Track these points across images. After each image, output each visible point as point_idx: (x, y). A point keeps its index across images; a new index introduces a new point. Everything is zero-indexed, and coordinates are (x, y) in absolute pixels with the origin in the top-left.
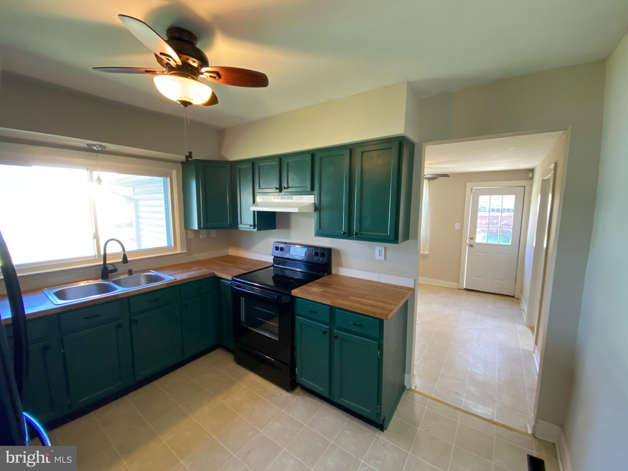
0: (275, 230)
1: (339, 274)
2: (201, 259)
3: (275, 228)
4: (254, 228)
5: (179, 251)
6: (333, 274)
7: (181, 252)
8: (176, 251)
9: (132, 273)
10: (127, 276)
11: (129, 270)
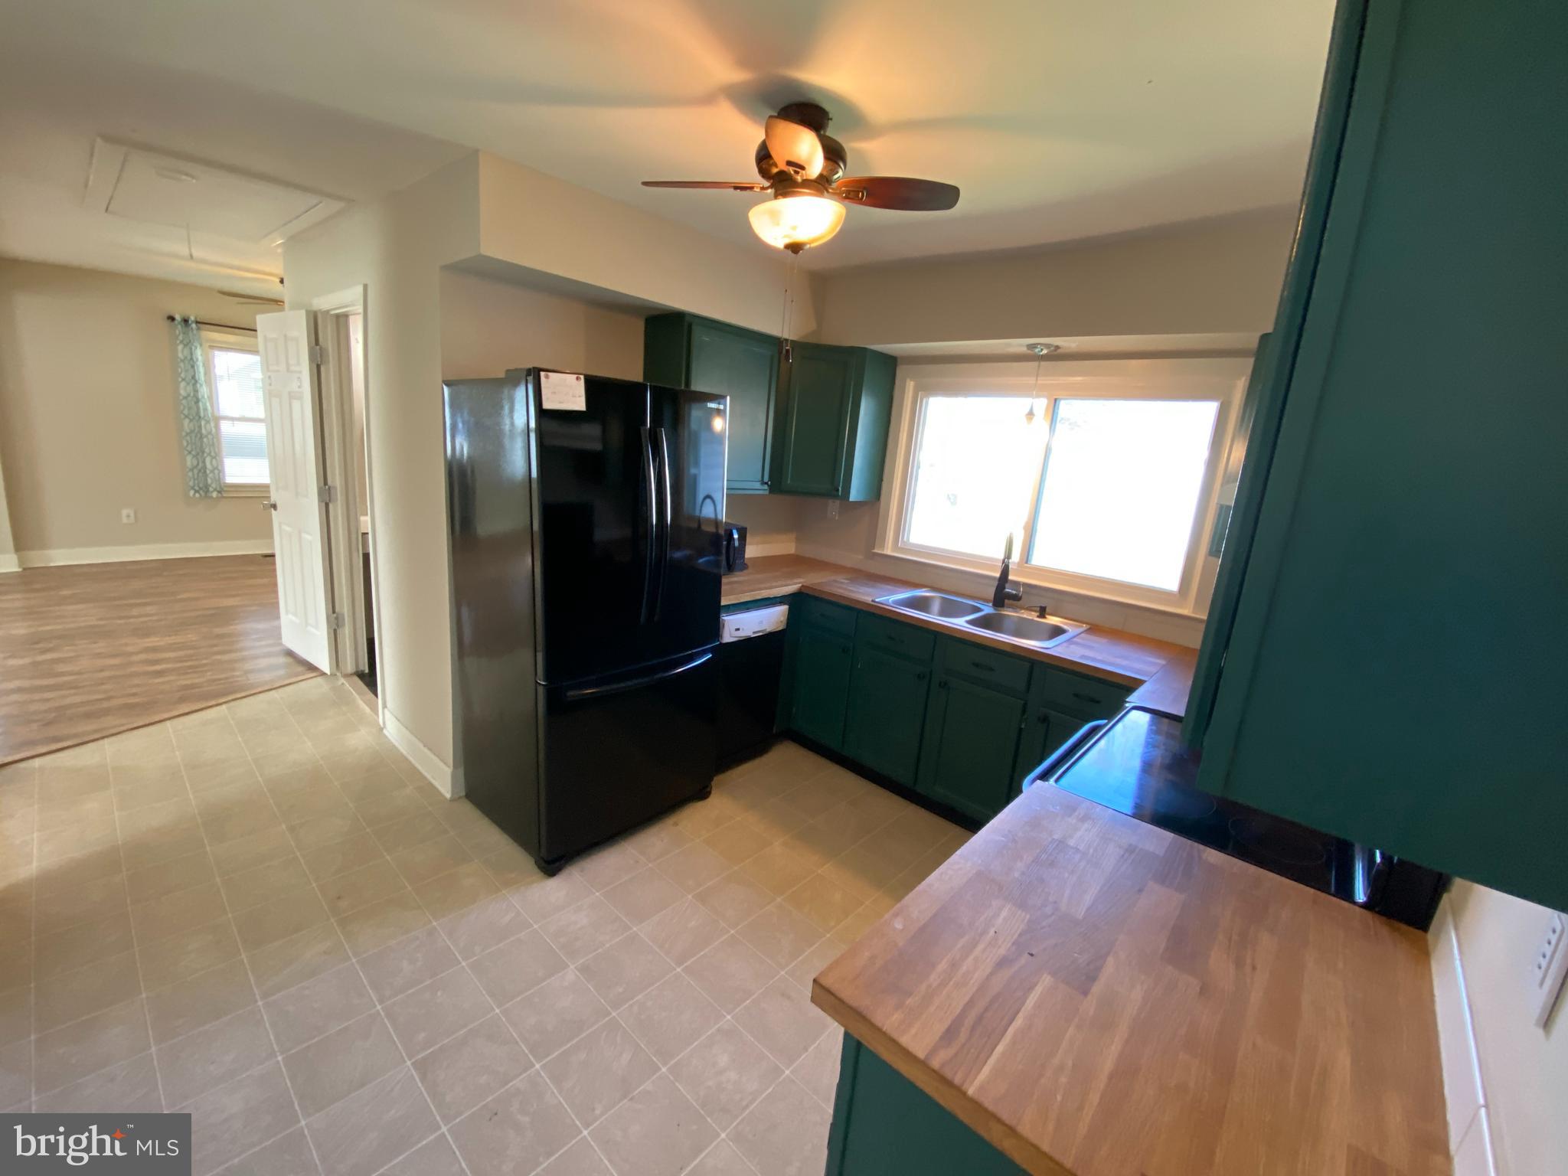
9: (1044, 614)
10: (1033, 616)
11: (1041, 607)
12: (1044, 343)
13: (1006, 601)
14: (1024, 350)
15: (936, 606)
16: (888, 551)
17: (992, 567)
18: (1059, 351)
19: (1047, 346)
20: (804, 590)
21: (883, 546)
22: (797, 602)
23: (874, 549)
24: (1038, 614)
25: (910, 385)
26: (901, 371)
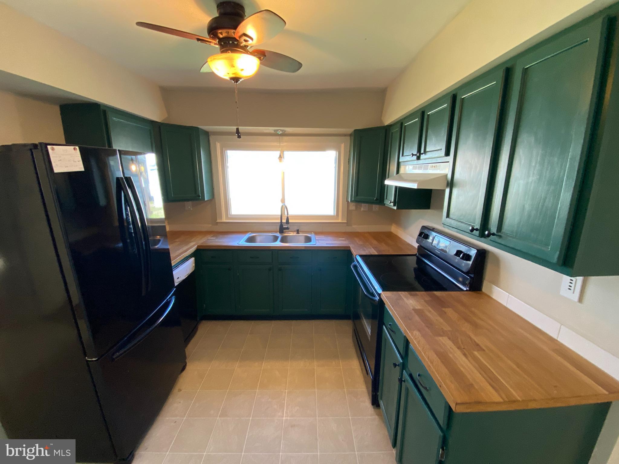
0: (429, 210)
1: (492, 296)
2: (359, 231)
3: (429, 209)
4: (394, 205)
5: (340, 221)
6: (484, 293)
7: (341, 222)
8: (338, 219)
9: (299, 232)
10: (295, 234)
11: (297, 230)
12: (280, 130)
13: (284, 230)
14: (273, 132)
15: (258, 239)
16: (224, 220)
17: (277, 219)
18: (286, 133)
19: (281, 130)
20: (199, 248)
21: (221, 218)
22: (198, 254)
23: (217, 220)
24: (296, 233)
25: (218, 145)
26: (212, 138)
